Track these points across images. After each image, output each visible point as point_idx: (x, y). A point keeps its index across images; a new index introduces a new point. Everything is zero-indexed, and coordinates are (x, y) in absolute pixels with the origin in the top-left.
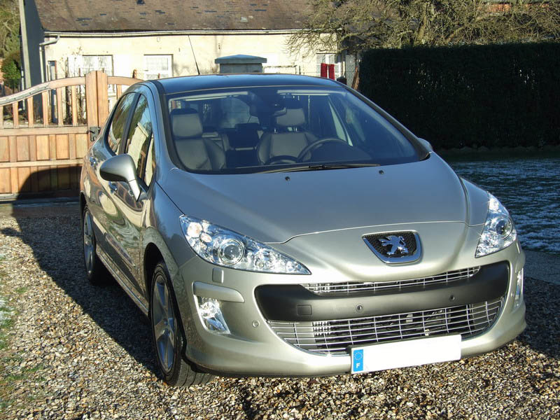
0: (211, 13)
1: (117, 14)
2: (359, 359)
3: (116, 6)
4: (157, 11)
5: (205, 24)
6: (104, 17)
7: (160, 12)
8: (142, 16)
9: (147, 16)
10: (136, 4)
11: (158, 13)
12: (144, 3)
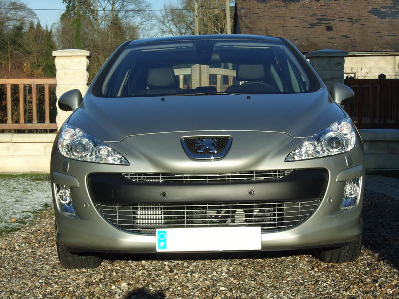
0: (392, 37)
1: (307, 40)
2: (163, 239)
3: (308, 33)
4: (343, 36)
5: (385, 46)
6: (297, 41)
7: (346, 37)
8: (330, 41)
9: (333, 41)
10: (325, 30)
11: (344, 38)
12: (332, 30)
